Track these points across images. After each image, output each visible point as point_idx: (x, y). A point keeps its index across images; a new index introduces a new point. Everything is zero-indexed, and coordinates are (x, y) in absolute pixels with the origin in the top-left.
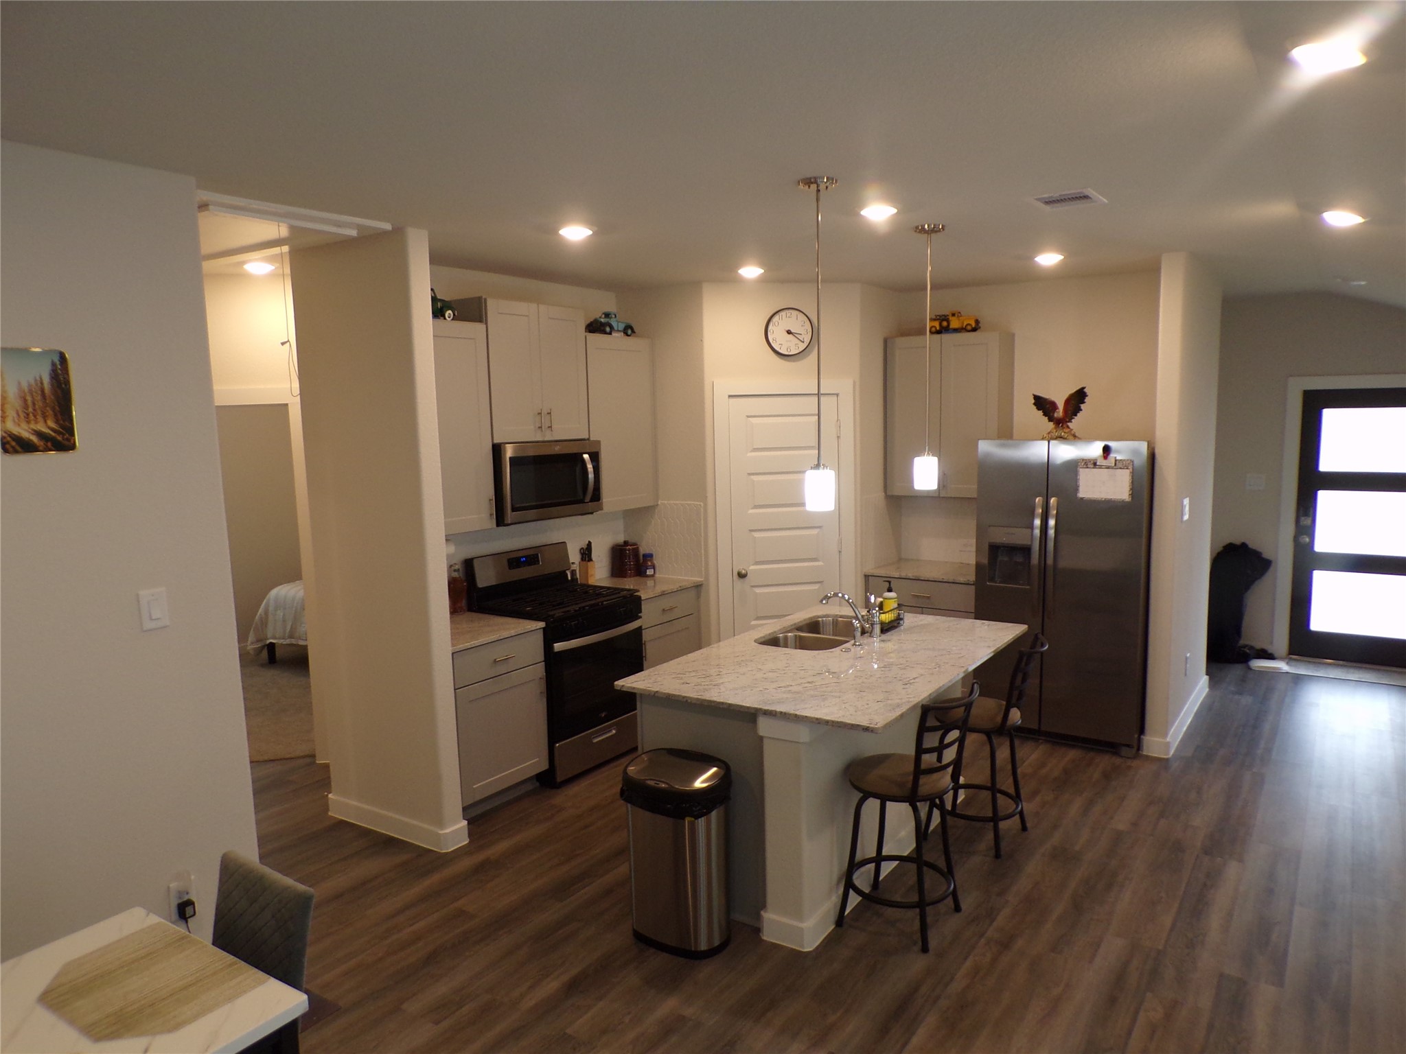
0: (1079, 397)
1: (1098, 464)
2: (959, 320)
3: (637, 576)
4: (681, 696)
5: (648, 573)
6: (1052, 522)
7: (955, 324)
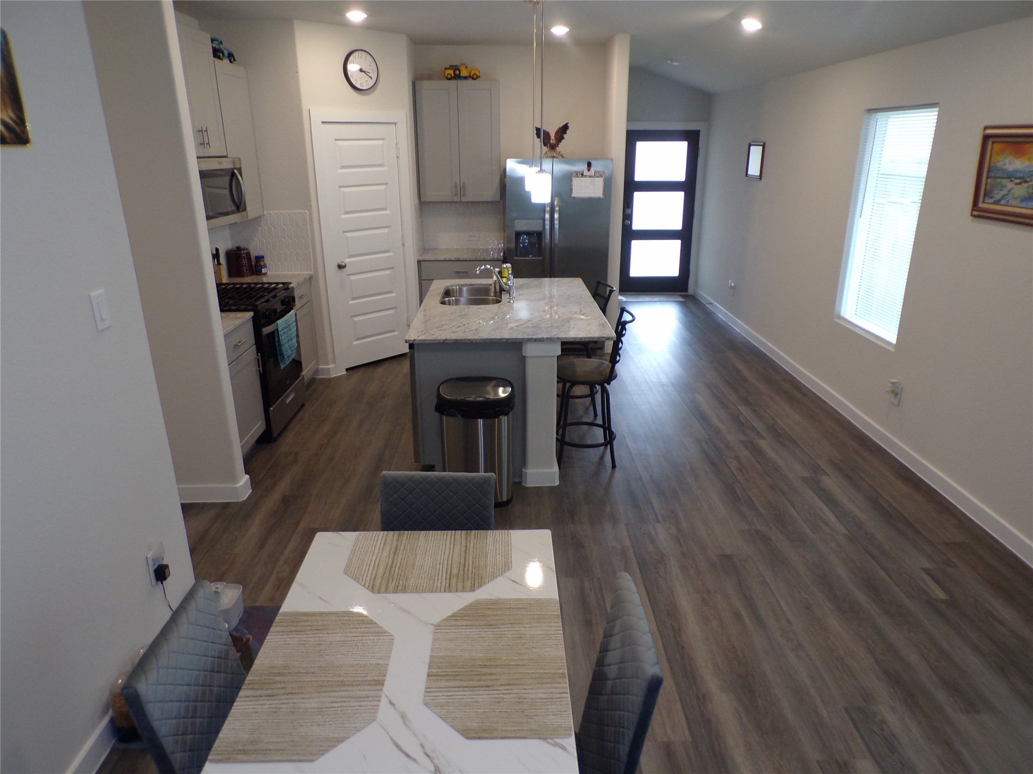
0: (564, 129)
1: (584, 174)
2: (467, 70)
3: (252, 275)
4: (467, 339)
5: (263, 272)
6: (556, 216)
7: (464, 73)
